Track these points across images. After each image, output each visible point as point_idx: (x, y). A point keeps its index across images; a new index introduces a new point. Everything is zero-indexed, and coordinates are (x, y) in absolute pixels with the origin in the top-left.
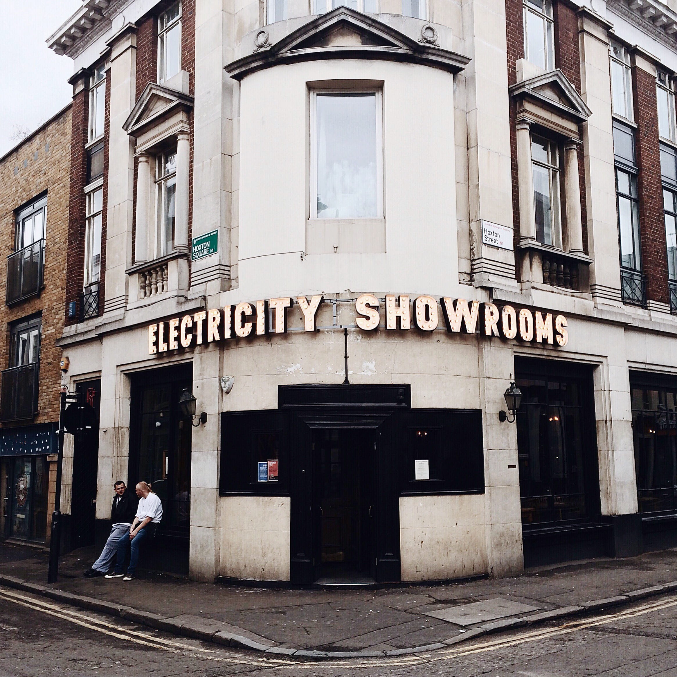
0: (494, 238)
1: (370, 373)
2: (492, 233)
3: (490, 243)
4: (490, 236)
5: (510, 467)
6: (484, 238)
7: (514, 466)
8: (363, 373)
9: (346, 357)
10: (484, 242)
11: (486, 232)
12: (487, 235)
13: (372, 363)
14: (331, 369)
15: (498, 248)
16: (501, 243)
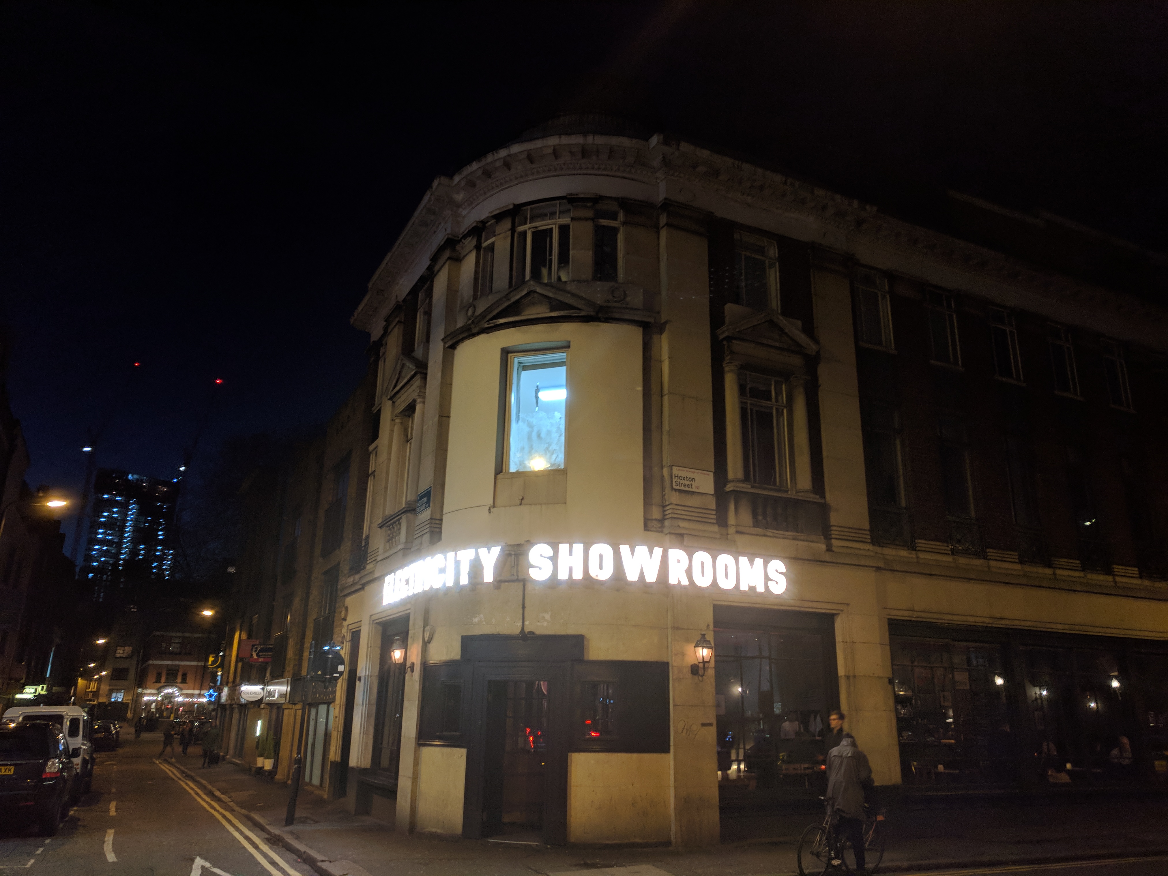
0: (687, 483)
1: (545, 624)
2: (685, 479)
3: (683, 488)
4: (681, 482)
5: (703, 725)
6: (674, 484)
7: (710, 725)
8: (539, 624)
9: (524, 607)
10: (675, 487)
11: (677, 478)
12: (679, 480)
13: (548, 613)
14: (509, 619)
15: (693, 493)
16: (697, 488)
